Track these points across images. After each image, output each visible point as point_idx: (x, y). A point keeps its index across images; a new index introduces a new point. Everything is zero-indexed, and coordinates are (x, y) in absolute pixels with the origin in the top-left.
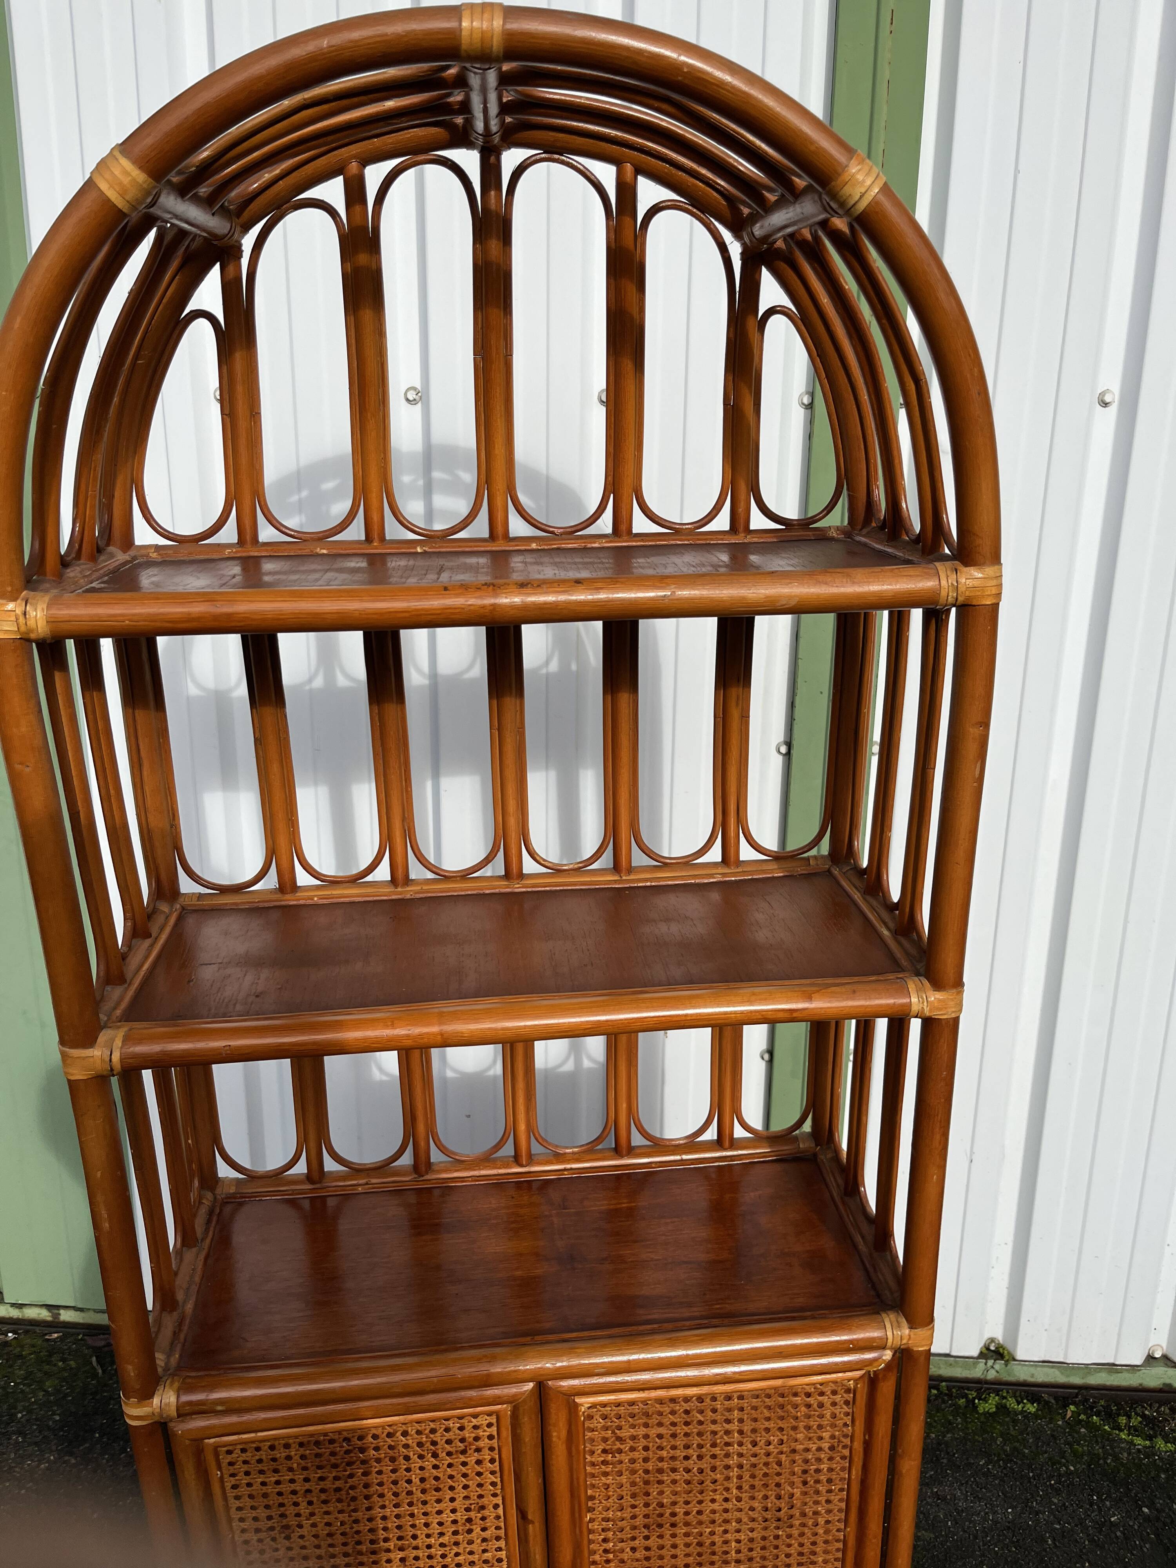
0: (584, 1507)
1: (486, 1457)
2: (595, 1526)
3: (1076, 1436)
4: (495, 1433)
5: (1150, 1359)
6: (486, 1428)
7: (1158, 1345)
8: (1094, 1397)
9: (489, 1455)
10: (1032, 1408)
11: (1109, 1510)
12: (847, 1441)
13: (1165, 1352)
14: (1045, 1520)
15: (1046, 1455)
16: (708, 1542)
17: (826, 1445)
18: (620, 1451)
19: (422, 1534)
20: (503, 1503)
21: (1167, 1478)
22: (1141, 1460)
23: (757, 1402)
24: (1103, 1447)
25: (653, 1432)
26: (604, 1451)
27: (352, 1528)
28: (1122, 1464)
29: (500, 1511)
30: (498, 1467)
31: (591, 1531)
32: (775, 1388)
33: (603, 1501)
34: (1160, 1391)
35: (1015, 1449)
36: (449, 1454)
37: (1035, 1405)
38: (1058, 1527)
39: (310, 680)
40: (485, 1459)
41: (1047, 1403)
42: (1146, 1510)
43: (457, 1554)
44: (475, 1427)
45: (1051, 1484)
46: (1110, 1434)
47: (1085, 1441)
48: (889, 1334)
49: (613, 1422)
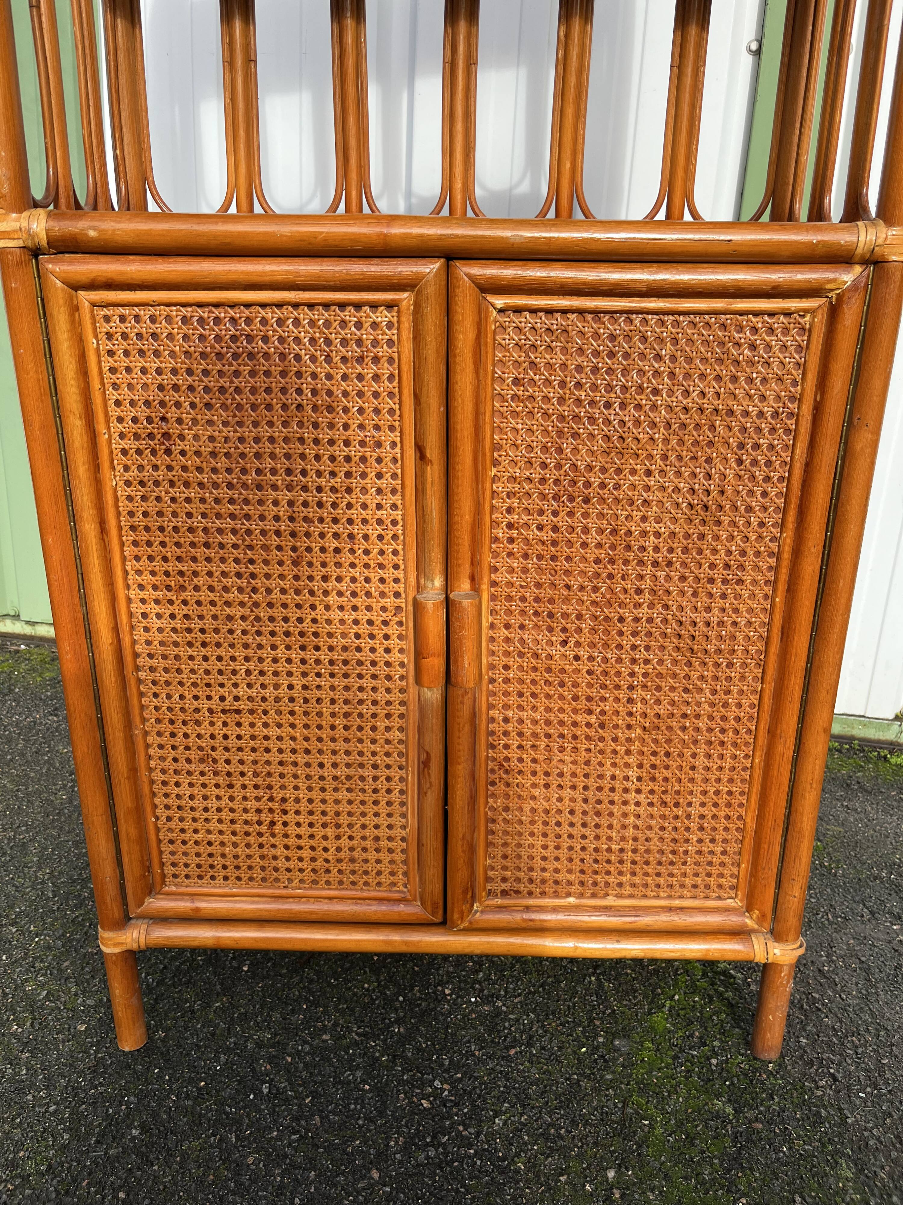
0: (488, 457)
1: (384, 371)
2: (499, 487)
4: (395, 338)
6: (385, 329)
9: (388, 369)
12: (794, 407)
16: (624, 530)
17: (768, 410)
18: (533, 384)
19: (312, 469)
23: (694, 333)
25: (572, 362)
26: (516, 381)
27: (237, 448)
29: (398, 452)
30: (397, 388)
31: (494, 494)
33: (511, 453)
36: (344, 360)
40: (383, 374)
43: (349, 506)
44: (374, 326)
49: (527, 339)
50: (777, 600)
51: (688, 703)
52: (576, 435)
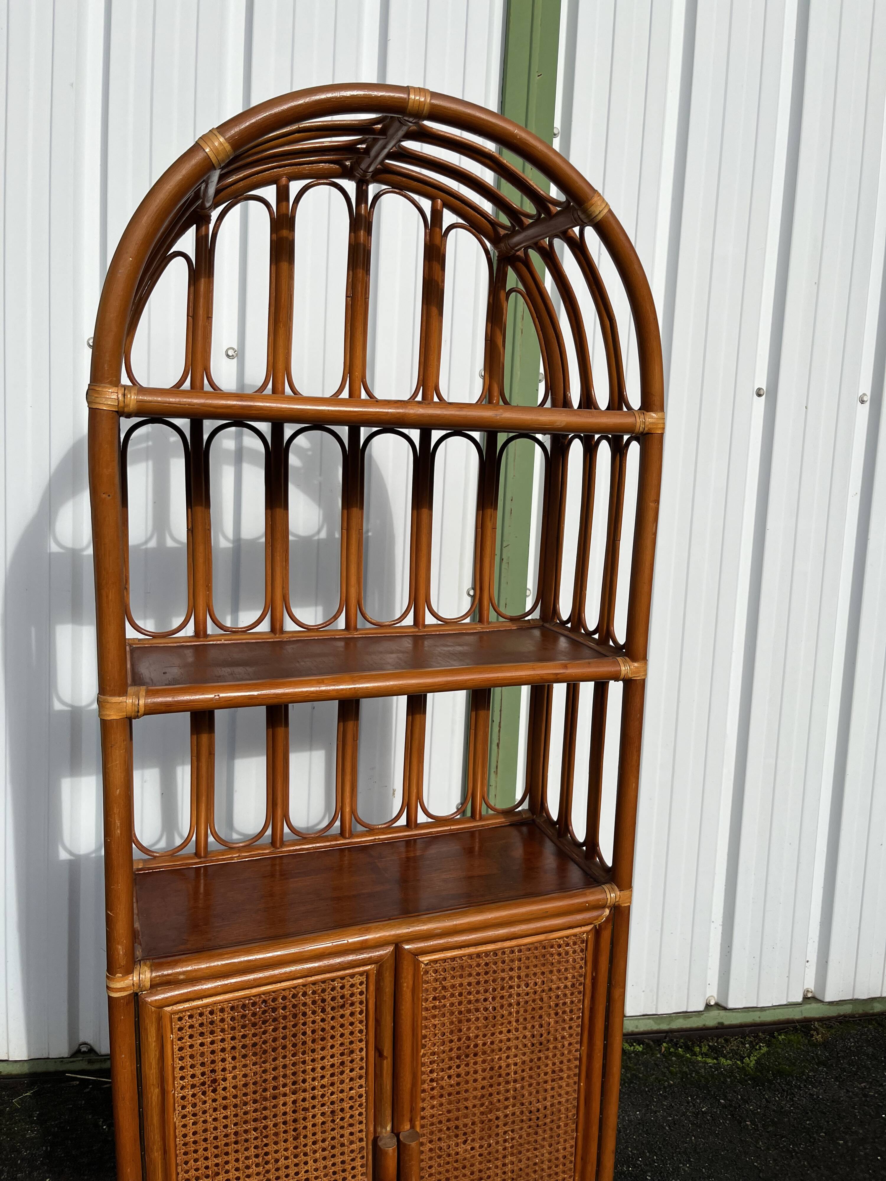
0: (420, 1043)
1: (357, 1009)
2: (425, 1060)
3: (669, 1062)
4: (364, 990)
5: (708, 1006)
6: (358, 986)
7: (712, 996)
8: (677, 1038)
9: (359, 1008)
10: (640, 1048)
11: (700, 1104)
12: (582, 979)
13: (716, 1000)
14: (661, 1116)
15: (654, 1076)
16: (497, 1066)
17: (569, 984)
18: (444, 997)
19: (309, 1078)
20: (366, 1047)
21: (731, 1081)
22: (713, 1072)
23: (529, 954)
24: (688, 1067)
25: (465, 981)
26: (435, 999)
27: (261, 1077)
28: (703, 1077)
29: (364, 1053)
30: (364, 1018)
31: (423, 1064)
32: (540, 942)
33: (432, 1039)
34: (716, 1028)
35: (633, 1075)
36: (333, 1009)
37: (641, 1046)
38: (670, 1119)
39: (146, 542)
40: (356, 1011)
41: (648, 1044)
42: (722, 1101)
43: (332, 1093)
44: (352, 986)
45: (660, 1094)
46: (691, 1059)
47: (676, 1065)
48: (608, 896)
49: (441, 975)
50: (582, 1084)
51: (537, 1156)
52: (469, 1020)
